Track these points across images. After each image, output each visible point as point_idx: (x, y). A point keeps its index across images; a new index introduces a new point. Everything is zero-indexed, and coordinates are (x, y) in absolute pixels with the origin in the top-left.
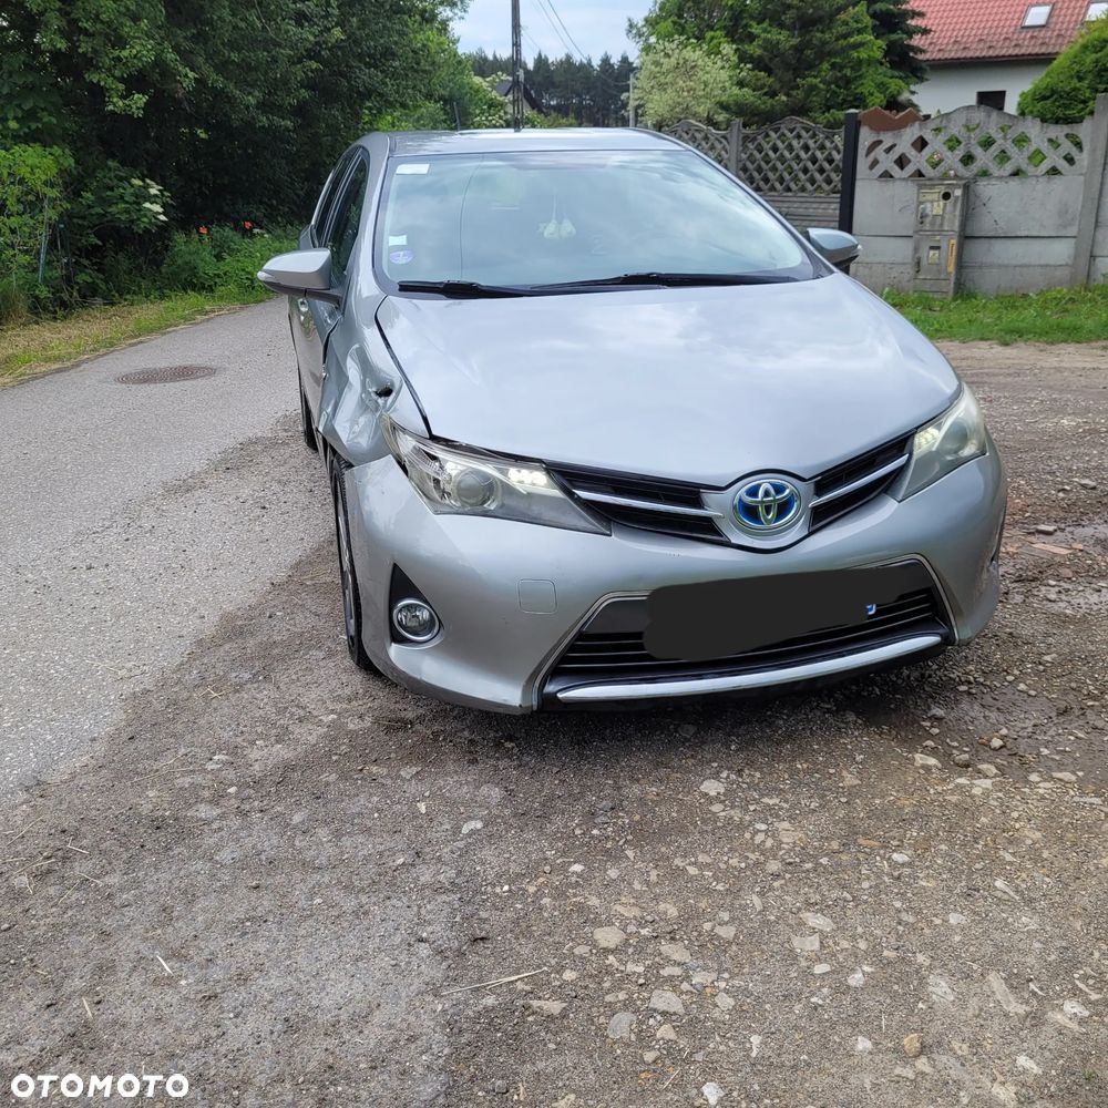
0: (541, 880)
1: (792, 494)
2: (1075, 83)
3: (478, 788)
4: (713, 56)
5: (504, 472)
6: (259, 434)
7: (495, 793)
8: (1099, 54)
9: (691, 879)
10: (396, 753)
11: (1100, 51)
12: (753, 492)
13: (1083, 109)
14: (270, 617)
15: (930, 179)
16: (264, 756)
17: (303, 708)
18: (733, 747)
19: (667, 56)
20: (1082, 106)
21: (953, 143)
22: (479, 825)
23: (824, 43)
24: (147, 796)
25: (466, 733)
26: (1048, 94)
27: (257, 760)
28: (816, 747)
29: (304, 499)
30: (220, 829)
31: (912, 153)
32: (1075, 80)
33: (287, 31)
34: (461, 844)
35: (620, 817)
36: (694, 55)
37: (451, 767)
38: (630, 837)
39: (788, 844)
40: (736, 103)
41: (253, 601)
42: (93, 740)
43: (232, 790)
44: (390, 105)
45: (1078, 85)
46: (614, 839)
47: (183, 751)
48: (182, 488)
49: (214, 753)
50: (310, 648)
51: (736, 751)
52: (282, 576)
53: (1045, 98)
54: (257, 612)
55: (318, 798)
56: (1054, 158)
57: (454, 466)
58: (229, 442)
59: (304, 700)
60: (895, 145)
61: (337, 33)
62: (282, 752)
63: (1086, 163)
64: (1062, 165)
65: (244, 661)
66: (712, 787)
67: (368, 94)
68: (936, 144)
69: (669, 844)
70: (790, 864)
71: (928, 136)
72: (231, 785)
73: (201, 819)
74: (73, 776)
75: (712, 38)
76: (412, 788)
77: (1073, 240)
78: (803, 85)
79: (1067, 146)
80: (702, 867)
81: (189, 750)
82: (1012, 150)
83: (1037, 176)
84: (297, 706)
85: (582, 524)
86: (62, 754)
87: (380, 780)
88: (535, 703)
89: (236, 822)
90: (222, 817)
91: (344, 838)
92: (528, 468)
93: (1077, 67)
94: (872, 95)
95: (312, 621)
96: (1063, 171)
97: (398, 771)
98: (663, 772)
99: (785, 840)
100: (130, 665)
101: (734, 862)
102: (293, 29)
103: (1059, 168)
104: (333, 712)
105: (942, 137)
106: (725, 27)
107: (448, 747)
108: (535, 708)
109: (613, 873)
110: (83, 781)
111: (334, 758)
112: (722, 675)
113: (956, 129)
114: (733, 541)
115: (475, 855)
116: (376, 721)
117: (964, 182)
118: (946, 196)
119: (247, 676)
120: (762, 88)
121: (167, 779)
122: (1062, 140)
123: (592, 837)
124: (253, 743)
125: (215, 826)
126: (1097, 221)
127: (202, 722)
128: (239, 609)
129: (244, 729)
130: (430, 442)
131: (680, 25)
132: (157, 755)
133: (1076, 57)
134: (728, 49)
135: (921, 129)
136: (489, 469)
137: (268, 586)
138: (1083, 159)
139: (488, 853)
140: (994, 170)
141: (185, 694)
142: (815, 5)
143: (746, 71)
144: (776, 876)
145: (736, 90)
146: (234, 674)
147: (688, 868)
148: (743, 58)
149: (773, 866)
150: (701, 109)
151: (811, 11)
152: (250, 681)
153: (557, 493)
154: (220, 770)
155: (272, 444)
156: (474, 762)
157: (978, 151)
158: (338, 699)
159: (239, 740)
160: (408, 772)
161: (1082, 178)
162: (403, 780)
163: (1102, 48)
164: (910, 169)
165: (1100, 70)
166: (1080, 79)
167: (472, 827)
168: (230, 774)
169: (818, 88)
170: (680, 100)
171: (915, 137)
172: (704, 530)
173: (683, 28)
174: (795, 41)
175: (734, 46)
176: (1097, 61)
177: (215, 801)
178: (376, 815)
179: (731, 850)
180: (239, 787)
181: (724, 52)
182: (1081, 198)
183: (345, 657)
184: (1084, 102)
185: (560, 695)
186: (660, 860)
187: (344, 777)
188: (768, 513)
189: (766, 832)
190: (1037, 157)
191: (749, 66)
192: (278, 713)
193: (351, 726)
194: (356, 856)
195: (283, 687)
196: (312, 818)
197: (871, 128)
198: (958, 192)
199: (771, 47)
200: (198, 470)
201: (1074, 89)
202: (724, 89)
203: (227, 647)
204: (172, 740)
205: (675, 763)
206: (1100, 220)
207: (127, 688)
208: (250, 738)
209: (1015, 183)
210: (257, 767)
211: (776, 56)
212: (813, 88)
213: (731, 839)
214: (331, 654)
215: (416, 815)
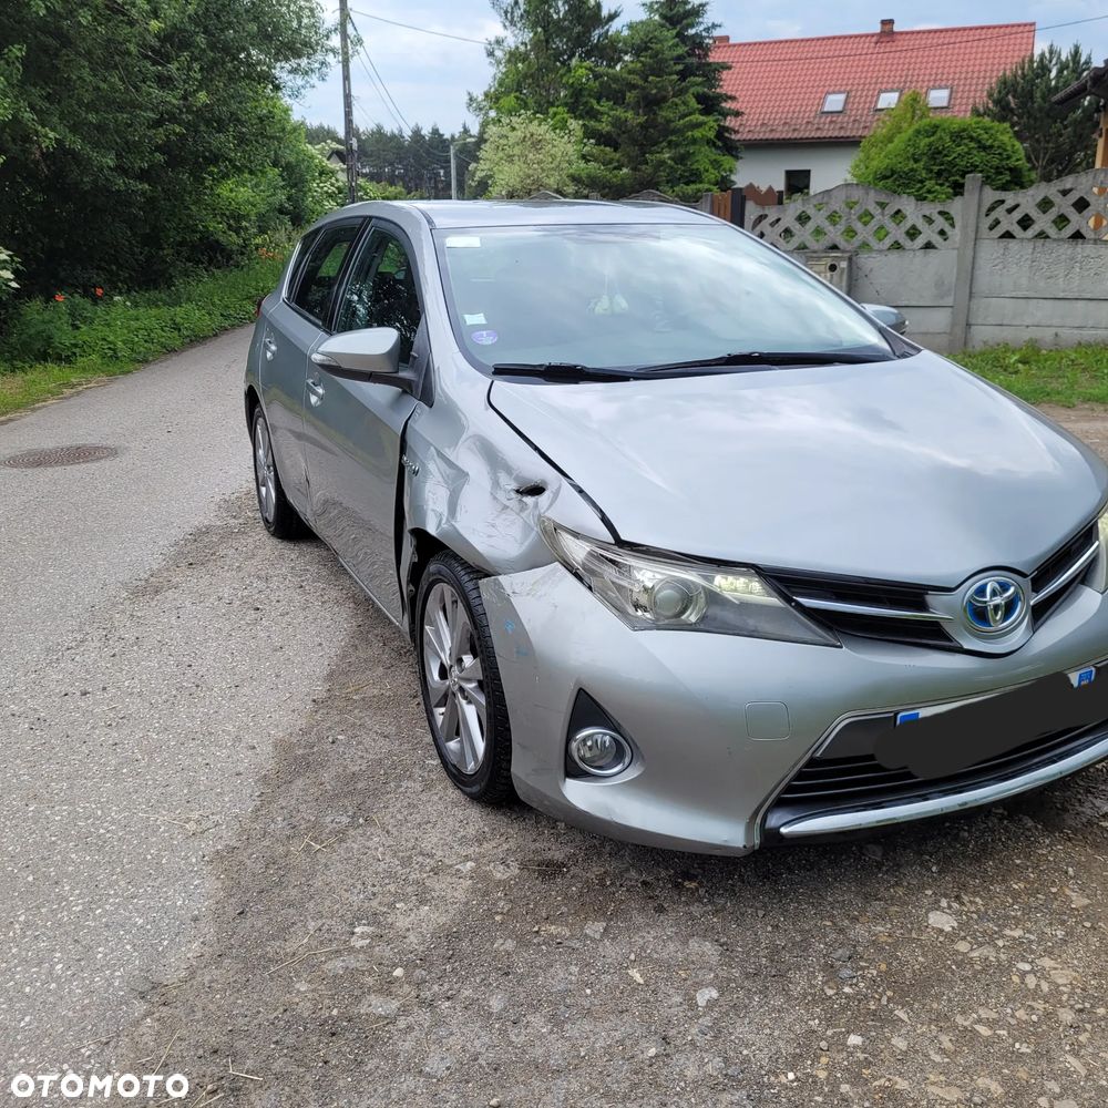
0: (824, 1060)
1: (1016, 592)
2: (912, 164)
3: (685, 943)
4: (558, 131)
5: (710, 580)
6: (206, 523)
7: (709, 949)
8: (932, 139)
9: (988, 1042)
10: (566, 905)
11: (933, 135)
12: (981, 591)
13: (921, 188)
14: (333, 742)
15: (815, 252)
16: (417, 923)
17: (431, 856)
18: (934, 869)
19: (514, 129)
20: (919, 185)
21: (833, 218)
22: (715, 994)
23: (669, 121)
24: (299, 991)
25: (633, 873)
26: (889, 174)
27: (408, 930)
28: (1018, 862)
29: (298, 598)
30: (410, 1028)
31: (795, 227)
32: (912, 162)
33: (149, 94)
34: (706, 1021)
35: (863, 968)
36: (541, 129)
37: (639, 919)
38: (889, 993)
39: (1065, 985)
40: (589, 176)
41: (302, 723)
42: (195, 919)
43: (399, 972)
44: (239, 170)
45: (915, 166)
46: (873, 997)
47: (312, 925)
48: (148, 589)
49: (352, 925)
50: (399, 778)
51: (940, 872)
52: (320, 690)
53: (885, 177)
54: (313, 738)
55: (507, 974)
56: (928, 234)
57: (648, 575)
58: (176, 534)
59: (426, 846)
60: (778, 220)
61: (202, 96)
62: (431, 918)
63: (957, 239)
64: (937, 239)
65: (330, 800)
66: (942, 920)
67: (215, 159)
68: (819, 219)
69: (938, 997)
70: (1081, 1011)
71: (811, 211)
72: (395, 966)
73: (380, 1016)
74: (192, 974)
75: (555, 114)
76: (610, 950)
77: (950, 309)
78: (652, 161)
79: (940, 222)
80: (991, 1024)
81: (320, 922)
82: (890, 225)
83: (914, 250)
84: (421, 854)
85: (809, 636)
86: (165, 943)
87: (566, 943)
88: (757, 841)
89: (425, 1017)
90: (405, 1010)
91: (567, 1027)
92: (733, 574)
93: (911, 150)
94: (707, 171)
95: (382, 742)
96: (937, 245)
97: (582, 929)
98: (878, 906)
99: (1060, 981)
100: (195, 815)
101: (1021, 1014)
102: (156, 92)
103: (934, 242)
104: (467, 858)
105: (825, 213)
106: (566, 104)
107: (621, 894)
108: (757, 848)
109: (900, 1044)
110: (208, 978)
111: (498, 918)
112: (946, 793)
113: (837, 204)
114: (965, 647)
115: (731, 1034)
116: (523, 866)
117: (847, 255)
118: (833, 268)
119: (345, 820)
120: (610, 162)
121: (310, 965)
122: (936, 217)
123: (848, 996)
124: (392, 906)
125: (402, 1024)
126: (971, 293)
127: (318, 883)
128: (291, 734)
129: (375, 890)
130: (616, 548)
131: (522, 100)
132: (284, 931)
133: (910, 140)
134: (574, 124)
135: (803, 205)
136: (691, 576)
137: (310, 706)
138: (955, 234)
139: (741, 1030)
140: (873, 243)
141: (281, 850)
142: (659, 85)
143: (590, 146)
144: (1077, 1029)
145: (582, 164)
146: (328, 819)
147: (975, 1026)
148: (589, 133)
149: (1067, 1016)
150: (551, 181)
151: (654, 91)
152: (353, 824)
153: (775, 601)
154: (370, 946)
155: (228, 534)
156: (660, 910)
157: (858, 226)
158: (463, 841)
159: (374, 903)
160: (595, 928)
161: (956, 252)
162: (593, 940)
163: (934, 134)
164: (795, 242)
165: (933, 153)
166: (916, 161)
167: (707, 997)
168: (384, 951)
169: (666, 163)
170: (531, 172)
171: (799, 212)
172: (932, 636)
173: (526, 103)
174: (642, 119)
175: (581, 122)
176: (930, 145)
177: (387, 987)
178: (588, 991)
179: (1009, 1000)
180: (405, 967)
181: (571, 127)
182: (955, 270)
183: (445, 788)
184: (921, 182)
185: (784, 830)
186: (941, 1020)
187: (522, 942)
188: (996, 614)
189: (1032, 971)
190: (913, 233)
191: (592, 141)
192: (403, 865)
193: (499, 876)
194: (594, 1050)
195: (394, 831)
196: (512, 1002)
197: (757, 203)
198: (844, 264)
199: (619, 123)
200: (155, 567)
201: (912, 170)
202: (569, 162)
203: (300, 782)
204: (292, 911)
205: (882, 893)
206: (974, 291)
207: (207, 846)
208: (386, 900)
209: (894, 256)
210: (412, 938)
211: (624, 132)
212: (663, 163)
213: (1000, 986)
214: (428, 786)
215: (635, 988)
